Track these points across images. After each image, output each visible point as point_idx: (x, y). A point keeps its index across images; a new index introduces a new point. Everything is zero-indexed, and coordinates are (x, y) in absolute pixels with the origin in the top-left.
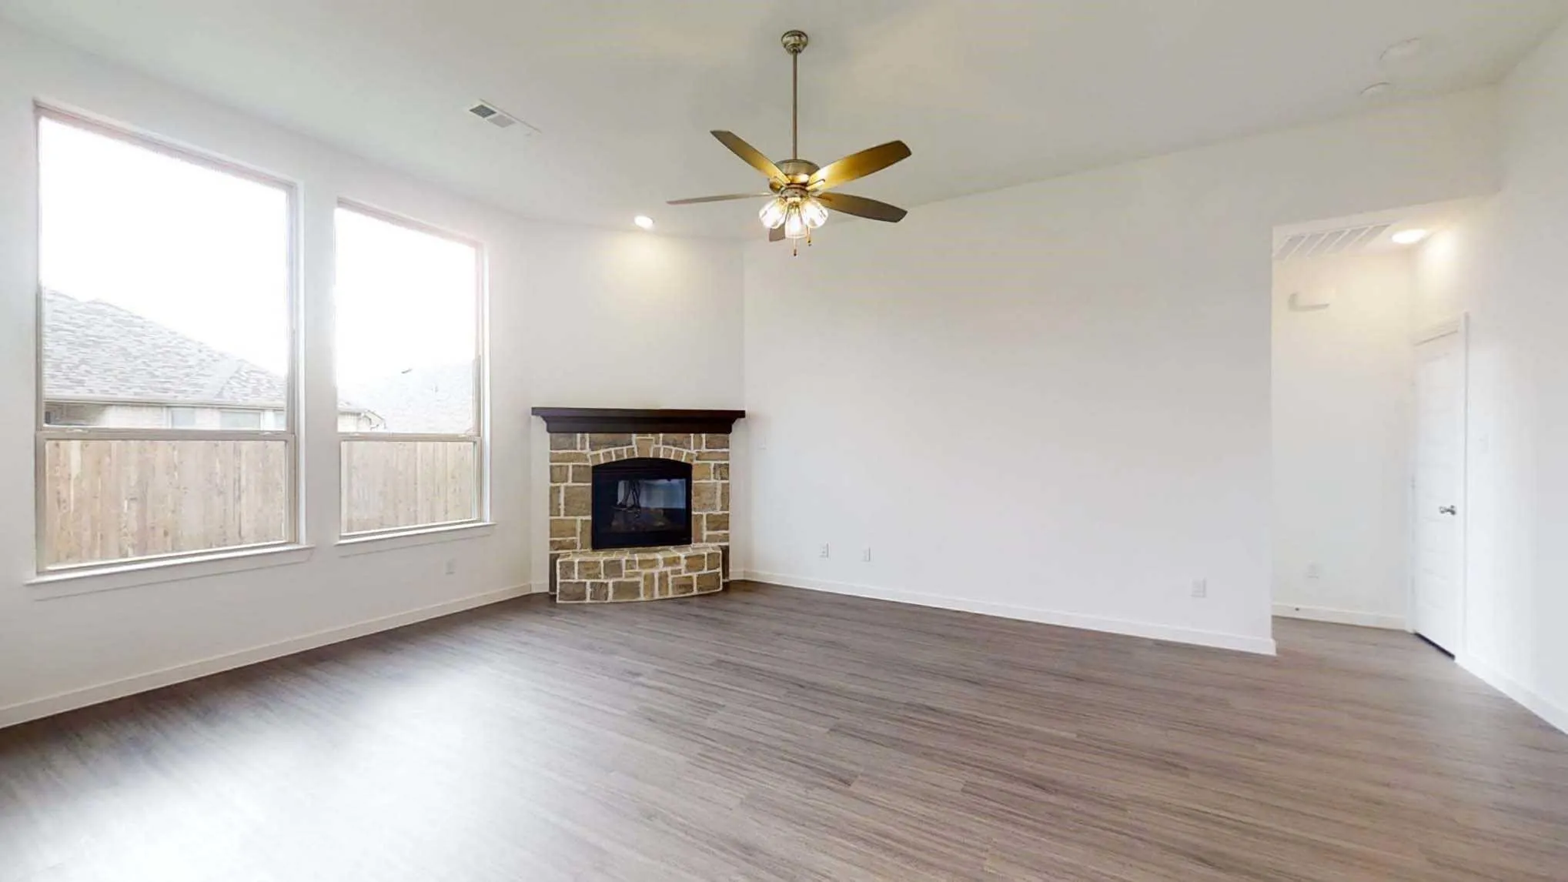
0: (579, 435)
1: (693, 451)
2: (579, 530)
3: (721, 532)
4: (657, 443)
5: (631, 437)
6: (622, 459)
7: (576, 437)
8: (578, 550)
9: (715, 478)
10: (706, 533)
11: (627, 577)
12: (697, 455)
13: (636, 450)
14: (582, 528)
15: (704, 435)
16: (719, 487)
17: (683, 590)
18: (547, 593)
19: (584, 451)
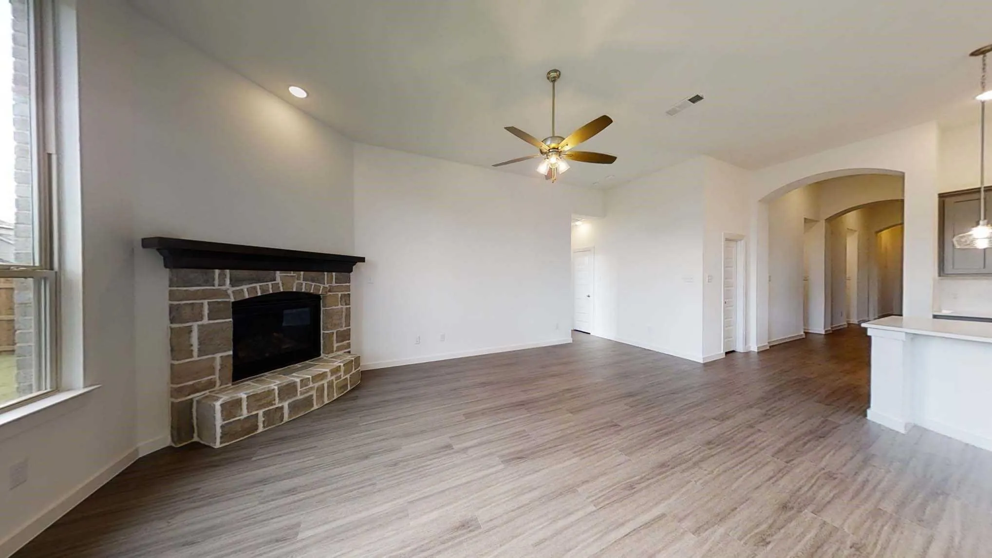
0: (217, 272)
1: (327, 286)
2: (218, 367)
3: (345, 342)
4: (298, 279)
5: (275, 274)
6: (268, 293)
7: (214, 273)
8: (217, 388)
9: (341, 305)
10: (335, 345)
11: (301, 394)
12: (329, 289)
13: (280, 285)
14: (221, 365)
15: (334, 274)
16: (344, 310)
17: (342, 390)
18: (170, 447)
19: (223, 288)
